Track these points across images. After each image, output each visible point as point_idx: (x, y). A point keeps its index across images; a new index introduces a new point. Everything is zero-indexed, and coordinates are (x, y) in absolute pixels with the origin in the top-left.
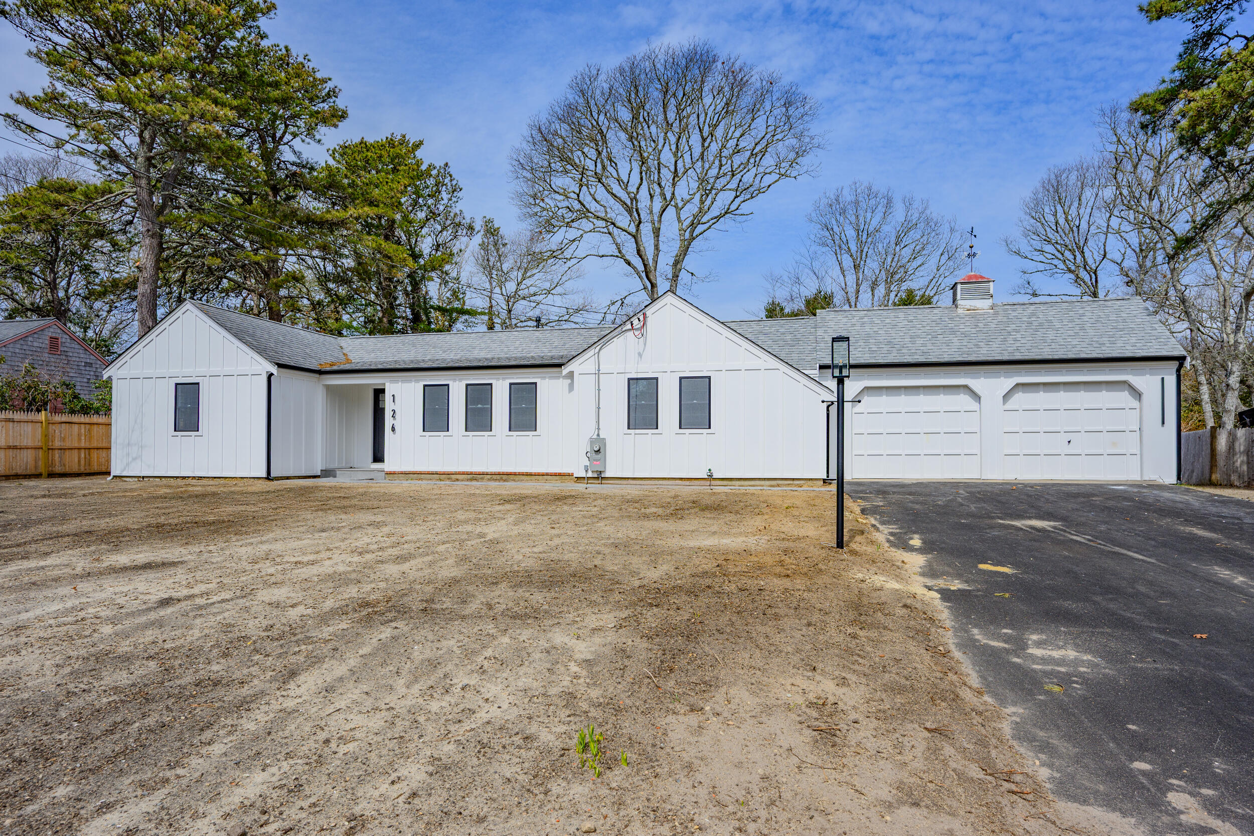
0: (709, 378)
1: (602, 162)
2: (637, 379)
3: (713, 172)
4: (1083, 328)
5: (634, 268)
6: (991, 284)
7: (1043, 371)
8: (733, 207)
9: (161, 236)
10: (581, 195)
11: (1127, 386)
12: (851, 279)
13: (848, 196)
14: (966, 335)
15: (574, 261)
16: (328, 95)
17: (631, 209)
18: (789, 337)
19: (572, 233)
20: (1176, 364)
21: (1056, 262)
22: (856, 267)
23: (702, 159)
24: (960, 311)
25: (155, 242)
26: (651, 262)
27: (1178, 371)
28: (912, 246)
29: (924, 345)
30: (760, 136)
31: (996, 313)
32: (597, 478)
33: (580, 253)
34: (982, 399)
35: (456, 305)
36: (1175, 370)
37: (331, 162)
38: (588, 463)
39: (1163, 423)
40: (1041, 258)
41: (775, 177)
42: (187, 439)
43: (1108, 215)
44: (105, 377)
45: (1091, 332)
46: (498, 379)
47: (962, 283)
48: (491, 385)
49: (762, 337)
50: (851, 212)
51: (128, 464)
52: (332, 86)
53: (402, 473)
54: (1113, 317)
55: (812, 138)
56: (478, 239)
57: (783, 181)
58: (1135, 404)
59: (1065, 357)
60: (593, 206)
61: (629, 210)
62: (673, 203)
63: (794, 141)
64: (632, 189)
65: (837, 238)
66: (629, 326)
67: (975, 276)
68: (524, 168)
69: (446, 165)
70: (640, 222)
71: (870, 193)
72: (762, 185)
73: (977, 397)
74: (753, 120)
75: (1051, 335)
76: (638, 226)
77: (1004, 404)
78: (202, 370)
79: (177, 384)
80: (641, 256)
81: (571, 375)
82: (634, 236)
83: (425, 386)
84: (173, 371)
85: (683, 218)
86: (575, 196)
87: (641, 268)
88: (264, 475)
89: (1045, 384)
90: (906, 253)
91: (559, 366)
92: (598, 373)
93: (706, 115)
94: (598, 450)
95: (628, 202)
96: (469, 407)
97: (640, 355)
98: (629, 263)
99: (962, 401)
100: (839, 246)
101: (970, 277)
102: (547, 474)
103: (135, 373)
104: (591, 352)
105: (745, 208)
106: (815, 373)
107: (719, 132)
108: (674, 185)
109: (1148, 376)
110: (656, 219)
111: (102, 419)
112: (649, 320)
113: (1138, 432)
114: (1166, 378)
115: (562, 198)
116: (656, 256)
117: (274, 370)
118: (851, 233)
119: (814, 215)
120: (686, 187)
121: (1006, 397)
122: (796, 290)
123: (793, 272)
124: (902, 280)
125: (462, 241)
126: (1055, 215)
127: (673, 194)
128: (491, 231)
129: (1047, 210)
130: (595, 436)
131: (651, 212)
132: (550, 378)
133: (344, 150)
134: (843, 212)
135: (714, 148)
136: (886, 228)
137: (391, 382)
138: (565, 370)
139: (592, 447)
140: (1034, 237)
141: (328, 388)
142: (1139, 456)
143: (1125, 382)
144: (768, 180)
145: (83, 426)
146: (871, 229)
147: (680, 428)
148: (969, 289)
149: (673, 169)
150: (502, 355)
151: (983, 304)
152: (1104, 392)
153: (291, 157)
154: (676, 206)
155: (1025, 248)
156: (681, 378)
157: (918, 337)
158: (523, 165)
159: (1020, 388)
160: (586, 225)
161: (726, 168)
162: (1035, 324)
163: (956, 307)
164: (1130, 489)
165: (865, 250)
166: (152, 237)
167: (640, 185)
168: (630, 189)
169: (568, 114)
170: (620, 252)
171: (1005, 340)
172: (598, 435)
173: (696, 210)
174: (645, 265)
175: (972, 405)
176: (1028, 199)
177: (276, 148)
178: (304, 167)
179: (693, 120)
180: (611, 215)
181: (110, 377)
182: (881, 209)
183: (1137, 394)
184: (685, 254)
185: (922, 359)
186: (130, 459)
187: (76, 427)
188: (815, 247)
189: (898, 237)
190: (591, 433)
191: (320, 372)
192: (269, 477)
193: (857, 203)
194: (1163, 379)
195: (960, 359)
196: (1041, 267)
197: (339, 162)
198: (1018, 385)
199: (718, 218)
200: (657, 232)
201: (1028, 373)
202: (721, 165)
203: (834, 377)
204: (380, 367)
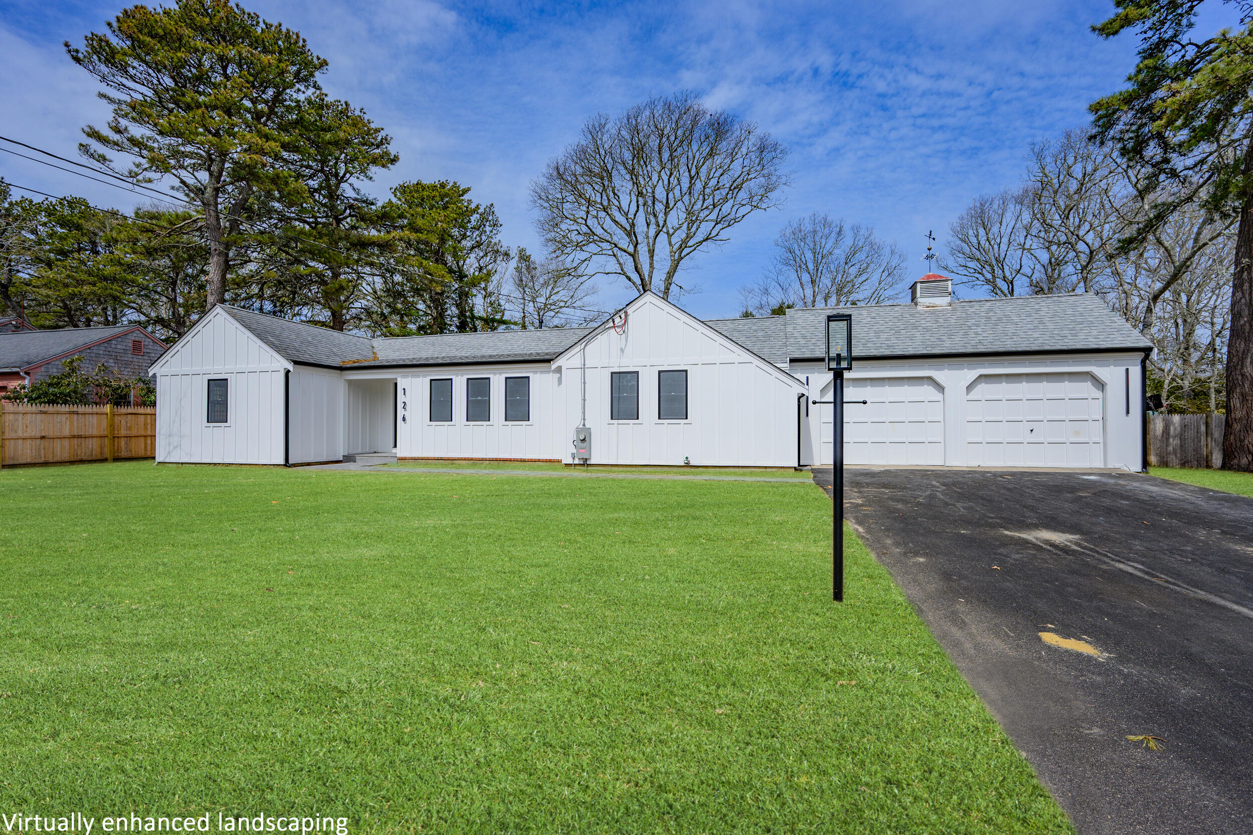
0: (686, 371)
1: (608, 196)
2: (620, 373)
3: (698, 206)
4: (1041, 322)
5: (634, 283)
6: (950, 282)
7: (1006, 363)
8: (714, 233)
9: (227, 255)
10: (588, 221)
11: (1090, 377)
12: (809, 292)
13: (808, 227)
14: (927, 329)
15: (585, 278)
16: (381, 143)
17: (631, 233)
18: (760, 334)
19: (583, 256)
20: (1142, 355)
21: (977, 275)
22: (813, 282)
23: (690, 193)
24: (919, 308)
25: (222, 259)
26: (647, 277)
27: (1143, 362)
28: (857, 266)
29: (888, 339)
30: (736, 176)
31: (954, 310)
32: (583, 465)
33: (590, 271)
34: (946, 390)
35: (498, 317)
36: (1139, 361)
37: (394, 200)
38: (574, 451)
39: (1128, 412)
40: (965, 272)
41: (748, 208)
42: (218, 429)
43: (1025, 234)
44: (150, 374)
45: (1051, 326)
46: (495, 374)
47: (921, 282)
48: (489, 379)
49: (736, 334)
50: (809, 240)
51: (169, 453)
52: (384, 135)
53: (412, 459)
54: (1070, 311)
55: (779, 177)
56: (513, 263)
57: (756, 212)
58: (1098, 394)
59: (1028, 349)
60: (599, 231)
61: (629, 234)
62: (665, 230)
63: (762, 180)
64: (631, 216)
65: (798, 259)
66: (611, 324)
67: (934, 276)
68: (541, 198)
69: (492, 205)
70: (637, 244)
71: (825, 223)
72: (737, 216)
73: (940, 388)
74: (732, 162)
75: (1011, 329)
76: (636, 247)
77: (967, 394)
78: (230, 367)
79: (209, 380)
80: (638, 273)
81: (559, 370)
82: (633, 256)
83: (431, 380)
84: (208, 368)
85: (673, 243)
86: (584, 222)
87: (639, 282)
88: (282, 462)
89: (1007, 375)
90: (853, 271)
91: (549, 361)
92: (584, 368)
93: (694, 158)
94: (584, 439)
95: (628, 228)
96: (470, 399)
97: (622, 350)
98: (630, 279)
99: (927, 391)
100: (800, 266)
101: (929, 277)
102: (539, 461)
103: (175, 370)
104: (577, 348)
105: (724, 235)
106: (785, 366)
107: (703, 171)
108: (666, 214)
109: (1112, 367)
110: (651, 241)
111: (149, 410)
112: (630, 318)
113: (1101, 421)
114: (1130, 368)
115: (572, 222)
116: (651, 273)
117: (290, 367)
118: (809, 255)
119: (780, 240)
120: (676, 217)
121: (970, 388)
122: (765, 299)
123: (762, 284)
124: (850, 292)
125: (501, 265)
126: (977, 236)
127: (665, 221)
128: (524, 257)
129: (971, 232)
130: (581, 426)
131: (648, 237)
132: (542, 372)
133: (403, 189)
134: (804, 239)
135: (699, 186)
136: (837, 252)
137: (403, 377)
138: (554, 365)
139: (578, 436)
140: (960, 255)
141: (350, 383)
142: (1102, 444)
143: (1087, 373)
144: (743, 211)
145: (149, 417)
146: (825, 252)
147: (659, 418)
148: (928, 288)
149: (665, 202)
150: (506, 353)
151: (942, 301)
152: (1066, 383)
153: (353, 194)
154: (668, 233)
155: (951, 263)
156: (660, 372)
157: (882, 332)
158: (542, 196)
159: (983, 379)
160: (592, 248)
161: (709, 201)
162: (994, 318)
163: (916, 304)
164: (1104, 480)
165: (820, 269)
166: (219, 255)
167: (637, 212)
168: (629, 216)
169: (581, 155)
170: (622, 270)
171: (966, 334)
172: (584, 425)
173: (684, 236)
174: (642, 280)
175: (936, 395)
176: (955, 224)
177: (338, 186)
178: (364, 202)
179: (683, 160)
180: (615, 239)
181: (154, 375)
182: (834, 235)
183: (1100, 385)
184: (675, 271)
185: (887, 352)
186: (172, 448)
187: (142, 418)
188: (780, 266)
189: (847, 258)
190: (578, 423)
191: (341, 369)
192: (287, 464)
193: (815, 232)
194: (1127, 370)
195: (925, 352)
196: (965, 279)
197: (400, 199)
198: (981, 376)
199: (701, 243)
200: (652, 253)
201: (991, 365)
202: (704, 200)
203: (830, 369)
204: (402, 363)
